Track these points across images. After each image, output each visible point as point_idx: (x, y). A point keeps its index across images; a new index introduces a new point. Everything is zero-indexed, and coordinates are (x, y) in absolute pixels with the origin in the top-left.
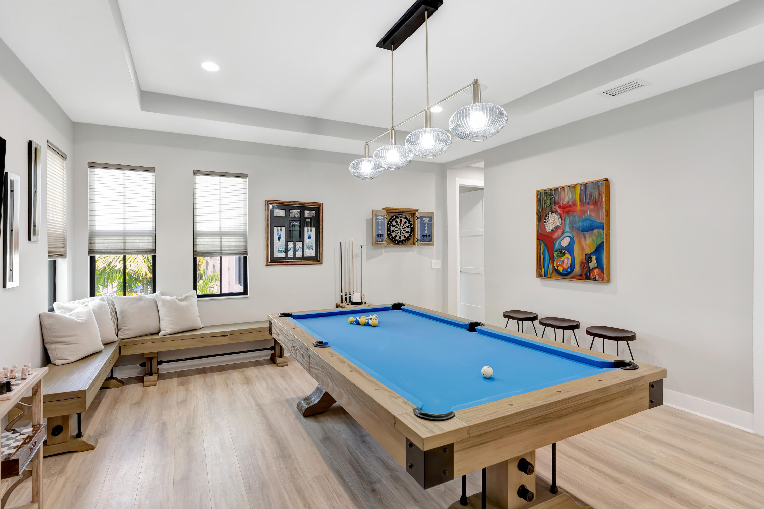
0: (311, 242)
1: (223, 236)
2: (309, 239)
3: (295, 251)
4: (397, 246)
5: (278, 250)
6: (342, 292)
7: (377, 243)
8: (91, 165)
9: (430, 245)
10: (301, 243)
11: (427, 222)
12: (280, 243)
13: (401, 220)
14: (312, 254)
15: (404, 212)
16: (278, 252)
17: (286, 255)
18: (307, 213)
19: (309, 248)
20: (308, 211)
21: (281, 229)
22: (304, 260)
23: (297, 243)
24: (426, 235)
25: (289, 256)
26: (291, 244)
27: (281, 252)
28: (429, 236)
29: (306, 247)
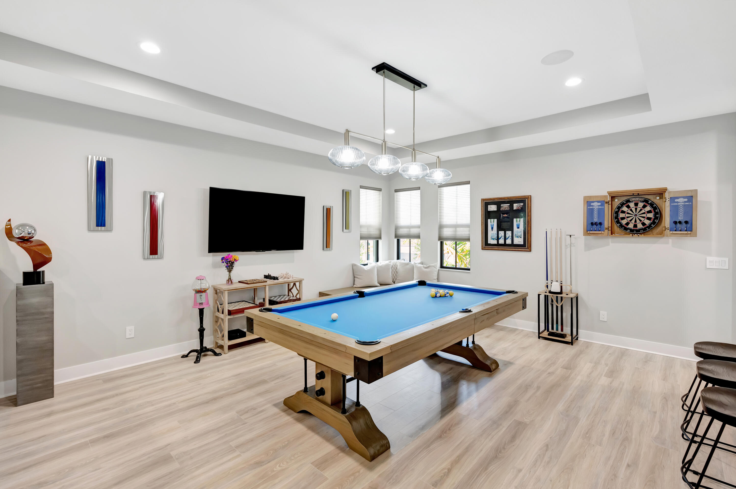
0: (520, 232)
1: (457, 227)
2: (517, 228)
3: (505, 239)
4: (629, 236)
5: (491, 238)
6: (547, 280)
7: (588, 232)
8: (396, 191)
9: (688, 235)
10: (511, 232)
11: (682, 204)
12: (492, 232)
13: (636, 204)
14: (520, 242)
15: (639, 194)
16: (491, 240)
17: (498, 242)
18: (515, 206)
19: (518, 237)
20: (516, 204)
21: (494, 221)
22: (514, 247)
23: (507, 232)
24: (680, 222)
25: (500, 243)
26: (502, 233)
27: (493, 239)
28: (686, 222)
29: (515, 236)
